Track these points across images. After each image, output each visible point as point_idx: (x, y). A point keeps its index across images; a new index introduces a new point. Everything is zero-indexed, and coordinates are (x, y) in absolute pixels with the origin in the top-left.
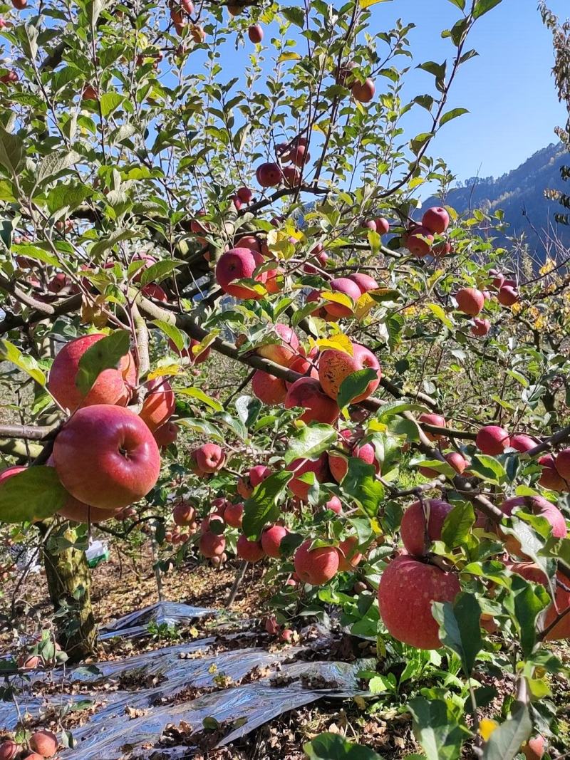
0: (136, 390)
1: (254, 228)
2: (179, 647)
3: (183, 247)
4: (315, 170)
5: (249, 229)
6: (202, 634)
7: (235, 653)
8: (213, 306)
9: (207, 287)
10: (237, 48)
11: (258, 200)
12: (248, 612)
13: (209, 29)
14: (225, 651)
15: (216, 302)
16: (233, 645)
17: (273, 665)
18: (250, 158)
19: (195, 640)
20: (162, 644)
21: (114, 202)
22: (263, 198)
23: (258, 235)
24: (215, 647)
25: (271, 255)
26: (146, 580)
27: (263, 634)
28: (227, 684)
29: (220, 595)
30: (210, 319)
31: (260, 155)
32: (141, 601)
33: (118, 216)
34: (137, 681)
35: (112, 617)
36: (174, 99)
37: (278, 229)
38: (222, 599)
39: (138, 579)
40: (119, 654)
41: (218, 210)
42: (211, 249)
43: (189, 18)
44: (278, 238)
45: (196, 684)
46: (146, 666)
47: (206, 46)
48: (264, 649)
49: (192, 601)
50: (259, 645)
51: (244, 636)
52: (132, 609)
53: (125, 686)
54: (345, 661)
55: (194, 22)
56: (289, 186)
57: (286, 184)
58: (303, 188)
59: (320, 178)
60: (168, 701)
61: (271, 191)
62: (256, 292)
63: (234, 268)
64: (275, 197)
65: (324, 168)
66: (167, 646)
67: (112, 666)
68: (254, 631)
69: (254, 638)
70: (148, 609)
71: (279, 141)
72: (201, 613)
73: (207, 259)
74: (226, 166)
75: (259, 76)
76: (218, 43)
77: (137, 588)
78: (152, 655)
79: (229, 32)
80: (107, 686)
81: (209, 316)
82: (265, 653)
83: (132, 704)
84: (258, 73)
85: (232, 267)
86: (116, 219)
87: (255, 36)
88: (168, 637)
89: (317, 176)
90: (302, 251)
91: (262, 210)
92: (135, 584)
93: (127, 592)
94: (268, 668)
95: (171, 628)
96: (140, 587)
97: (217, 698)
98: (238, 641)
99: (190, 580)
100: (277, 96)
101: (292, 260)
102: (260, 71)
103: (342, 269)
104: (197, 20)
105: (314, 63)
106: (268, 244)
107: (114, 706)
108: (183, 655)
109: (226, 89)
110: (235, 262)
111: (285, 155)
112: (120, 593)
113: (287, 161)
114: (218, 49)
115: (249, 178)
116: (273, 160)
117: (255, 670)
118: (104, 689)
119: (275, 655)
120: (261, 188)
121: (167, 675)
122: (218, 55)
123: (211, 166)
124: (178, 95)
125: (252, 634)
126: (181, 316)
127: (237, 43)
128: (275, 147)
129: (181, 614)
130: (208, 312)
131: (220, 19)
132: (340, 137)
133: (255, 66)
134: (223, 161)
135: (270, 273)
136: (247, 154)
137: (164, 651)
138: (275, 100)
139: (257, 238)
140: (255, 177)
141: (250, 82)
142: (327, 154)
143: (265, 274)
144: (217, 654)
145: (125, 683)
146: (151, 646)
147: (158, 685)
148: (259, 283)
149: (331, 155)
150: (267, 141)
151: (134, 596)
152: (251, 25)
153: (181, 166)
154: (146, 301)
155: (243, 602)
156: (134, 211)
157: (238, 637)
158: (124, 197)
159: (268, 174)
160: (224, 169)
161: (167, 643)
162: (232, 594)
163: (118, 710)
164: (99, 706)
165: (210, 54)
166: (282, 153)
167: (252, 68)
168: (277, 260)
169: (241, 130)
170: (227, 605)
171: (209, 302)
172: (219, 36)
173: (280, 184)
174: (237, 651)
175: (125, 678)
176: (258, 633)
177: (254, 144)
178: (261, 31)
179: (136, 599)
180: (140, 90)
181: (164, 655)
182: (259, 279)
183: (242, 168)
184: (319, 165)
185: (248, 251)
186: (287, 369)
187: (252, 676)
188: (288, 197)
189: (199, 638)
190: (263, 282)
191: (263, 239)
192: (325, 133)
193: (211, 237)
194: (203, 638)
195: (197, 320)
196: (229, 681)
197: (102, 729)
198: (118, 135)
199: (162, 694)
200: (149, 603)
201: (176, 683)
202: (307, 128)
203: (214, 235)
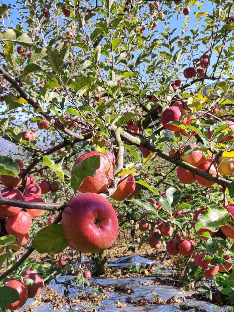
0: (113, 181)
1: (181, 98)
2: (140, 278)
3: (149, 107)
4: (214, 68)
5: (178, 98)
6: (150, 274)
7: (164, 287)
8: (159, 134)
9: (158, 125)
10: (177, 19)
11: (184, 85)
12: (171, 266)
13: (165, 13)
14: (159, 285)
15: (161, 132)
16: (163, 283)
17: (181, 298)
18: (181, 66)
19: (147, 276)
20: (133, 275)
21: (111, 86)
22: (187, 84)
23: (183, 100)
24: (156, 282)
25: (189, 110)
26: (129, 243)
27: (178, 281)
28: (160, 301)
29: (159, 256)
30: (158, 140)
31: (186, 65)
32: (126, 252)
33: (113, 93)
34: (122, 289)
35: (115, 257)
36: (147, 41)
37: (194, 97)
38: (160, 258)
39: (126, 242)
40: (116, 275)
41: (164, 89)
42: (160, 108)
43: (157, 9)
44: (193, 101)
45: (146, 298)
46: (125, 284)
47: (164, 20)
48: (177, 288)
49: (147, 256)
50: (175, 285)
51: (168, 279)
52: (123, 255)
53: (117, 291)
54: (217, 305)
55: (159, 11)
56: (199, 77)
57: (198, 76)
58: (207, 78)
59: (216, 71)
60: (134, 302)
61: (190, 80)
62: (180, 128)
63: (170, 116)
64: (192, 83)
65: (217, 68)
66: (135, 277)
67: (112, 280)
68: (173, 278)
69: (173, 282)
70: (129, 257)
71: (195, 58)
72: (151, 263)
73: (158, 112)
74: (169, 71)
75: (187, 30)
76: (169, 18)
77: (125, 246)
78: (128, 279)
79: (174, 12)
80: (110, 289)
81: (157, 139)
82: (178, 290)
83: (119, 300)
84: (187, 29)
85: (169, 115)
86: (113, 94)
87: (186, 12)
88: (136, 272)
89: (214, 71)
90: (206, 107)
91: (185, 89)
92: (124, 244)
93: (121, 247)
94: (179, 298)
95: (137, 269)
96: (126, 246)
97: (155, 308)
98: (166, 281)
99: (147, 247)
100: (195, 36)
101: (200, 112)
102: (187, 28)
103: (226, 116)
104: (161, 10)
105: (216, 14)
106: (188, 104)
107: (113, 299)
108: (141, 282)
109: (171, 34)
110: (171, 114)
111: (198, 63)
112: (119, 247)
113: (199, 66)
114: (169, 20)
115: (180, 75)
116: (192, 66)
117: (173, 298)
118: (109, 290)
119: (182, 293)
120: (186, 79)
121: (134, 290)
122: (169, 23)
123: (163, 71)
124: (148, 39)
125: (172, 279)
126: (143, 140)
127: (178, 17)
128: (194, 61)
129: (142, 262)
130: (157, 137)
131: (170, 7)
132: (227, 52)
133: (186, 26)
134: (169, 68)
135: (188, 119)
136: (180, 65)
137: (134, 279)
138: (194, 38)
139: (183, 102)
140: (183, 75)
141: (183, 33)
142: (219, 61)
143: (186, 119)
144: (156, 285)
145: (117, 289)
146: (129, 275)
147: (130, 294)
148: (182, 123)
149: (222, 61)
150: (190, 58)
151: (124, 249)
152: (184, 8)
153: (148, 70)
154: (126, 133)
155: (169, 261)
156: (121, 90)
157: (166, 280)
158: (116, 84)
159: (189, 73)
160: (169, 72)
161: (135, 275)
162: (165, 256)
163: (113, 301)
164: (106, 297)
165: (165, 23)
166: (197, 62)
167: (184, 27)
168: (192, 112)
169: (177, 52)
170: (162, 261)
171: (158, 132)
172: (169, 15)
173: (195, 76)
174: (165, 286)
175: (117, 287)
176: (175, 279)
177: (183, 60)
178: (189, 9)
179: (124, 251)
180: (130, 37)
181: (133, 280)
182: (182, 122)
183: (177, 71)
184: (215, 66)
185: (178, 108)
186: (195, 168)
187: (171, 300)
188: (199, 82)
189: (149, 276)
190: (185, 123)
191: (185, 103)
192: (219, 52)
193: (160, 102)
194: (150, 276)
195: (151, 141)
196: (161, 300)
197: (106, 308)
198: (119, 58)
199: (132, 299)
200: (129, 254)
201: (138, 295)
202: (210, 49)
203: (162, 101)
